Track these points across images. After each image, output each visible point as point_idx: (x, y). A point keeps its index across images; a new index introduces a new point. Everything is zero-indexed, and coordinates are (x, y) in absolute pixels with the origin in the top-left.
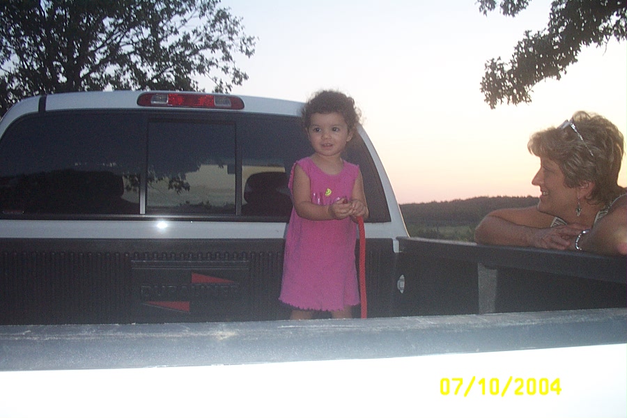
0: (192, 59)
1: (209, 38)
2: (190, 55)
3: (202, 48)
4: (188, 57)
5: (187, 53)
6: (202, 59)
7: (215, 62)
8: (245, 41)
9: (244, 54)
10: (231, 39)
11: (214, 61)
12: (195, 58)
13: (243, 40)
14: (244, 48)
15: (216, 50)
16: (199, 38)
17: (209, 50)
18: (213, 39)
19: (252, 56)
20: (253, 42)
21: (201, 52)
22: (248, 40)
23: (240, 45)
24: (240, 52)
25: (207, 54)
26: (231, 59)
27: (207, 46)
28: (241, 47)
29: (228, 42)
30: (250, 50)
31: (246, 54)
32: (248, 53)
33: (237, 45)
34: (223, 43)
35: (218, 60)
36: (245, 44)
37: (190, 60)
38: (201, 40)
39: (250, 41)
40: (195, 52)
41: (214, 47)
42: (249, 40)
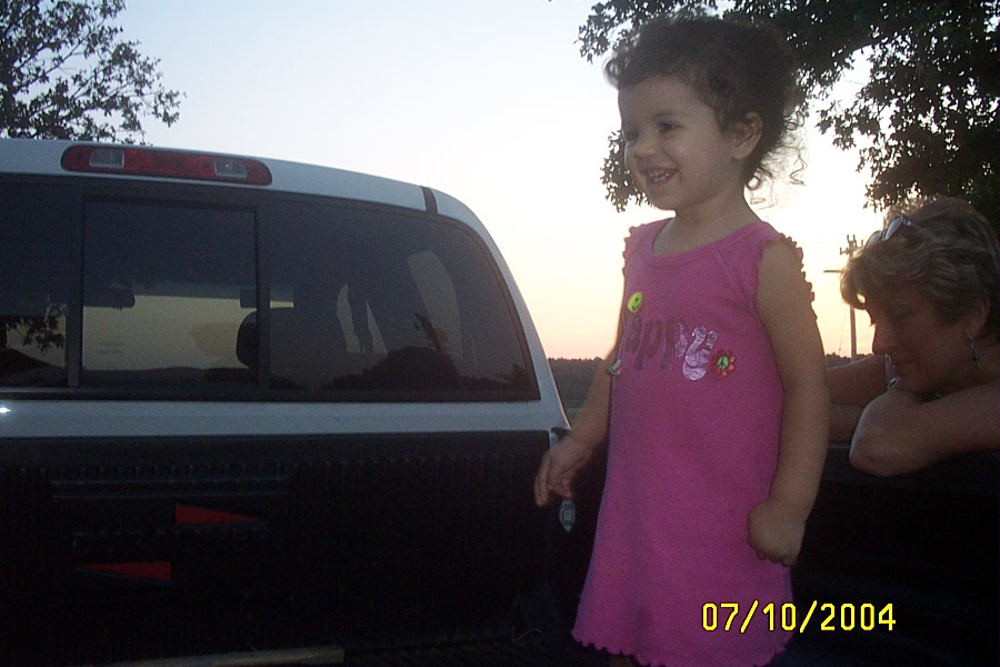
0: (72, 124)
1: (102, 91)
2: (68, 118)
3: (89, 106)
4: (64, 121)
5: (63, 113)
6: (89, 124)
7: (111, 131)
8: (163, 99)
9: (161, 119)
10: (139, 93)
11: (108, 130)
12: (78, 124)
13: (160, 97)
14: (161, 110)
15: (113, 111)
16: (84, 90)
17: (101, 111)
18: (108, 91)
19: (173, 125)
20: (175, 100)
21: (86, 113)
22: (167, 96)
23: (153, 104)
24: (153, 116)
25: (98, 116)
26: (140, 128)
27: (96, 104)
28: (156, 108)
29: (134, 99)
30: (171, 113)
31: (164, 120)
32: (168, 119)
33: (149, 105)
34: (125, 100)
35: (116, 128)
36: (162, 102)
37: (68, 126)
38: (88, 93)
39: (171, 100)
40: (78, 112)
41: (109, 106)
42: (169, 96)
